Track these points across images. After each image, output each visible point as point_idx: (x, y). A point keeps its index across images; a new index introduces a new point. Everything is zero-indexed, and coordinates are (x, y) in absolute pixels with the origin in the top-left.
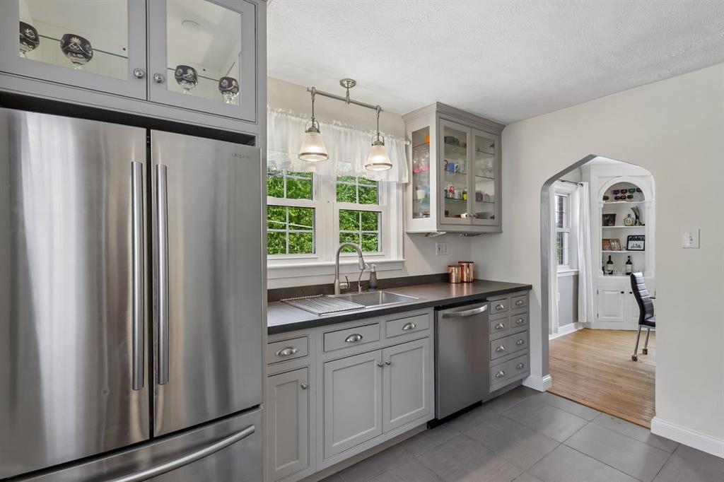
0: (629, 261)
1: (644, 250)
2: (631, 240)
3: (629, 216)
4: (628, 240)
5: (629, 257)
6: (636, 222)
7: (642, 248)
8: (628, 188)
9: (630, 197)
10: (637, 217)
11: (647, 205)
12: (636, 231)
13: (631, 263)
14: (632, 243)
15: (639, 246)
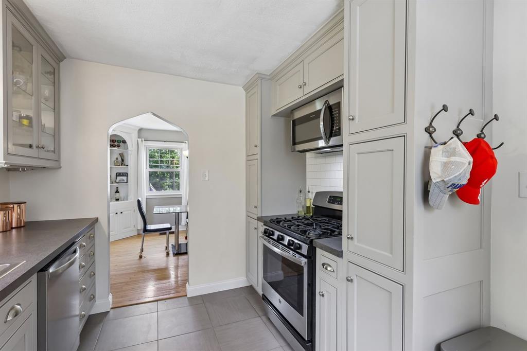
0: (117, 190)
1: (127, 183)
2: (119, 176)
3: (117, 159)
4: (117, 176)
5: (117, 188)
6: (122, 164)
7: (126, 182)
8: (117, 139)
9: (118, 146)
10: (123, 160)
11: (130, 152)
12: (121, 169)
13: (118, 192)
14: (119, 178)
15: (124, 180)
